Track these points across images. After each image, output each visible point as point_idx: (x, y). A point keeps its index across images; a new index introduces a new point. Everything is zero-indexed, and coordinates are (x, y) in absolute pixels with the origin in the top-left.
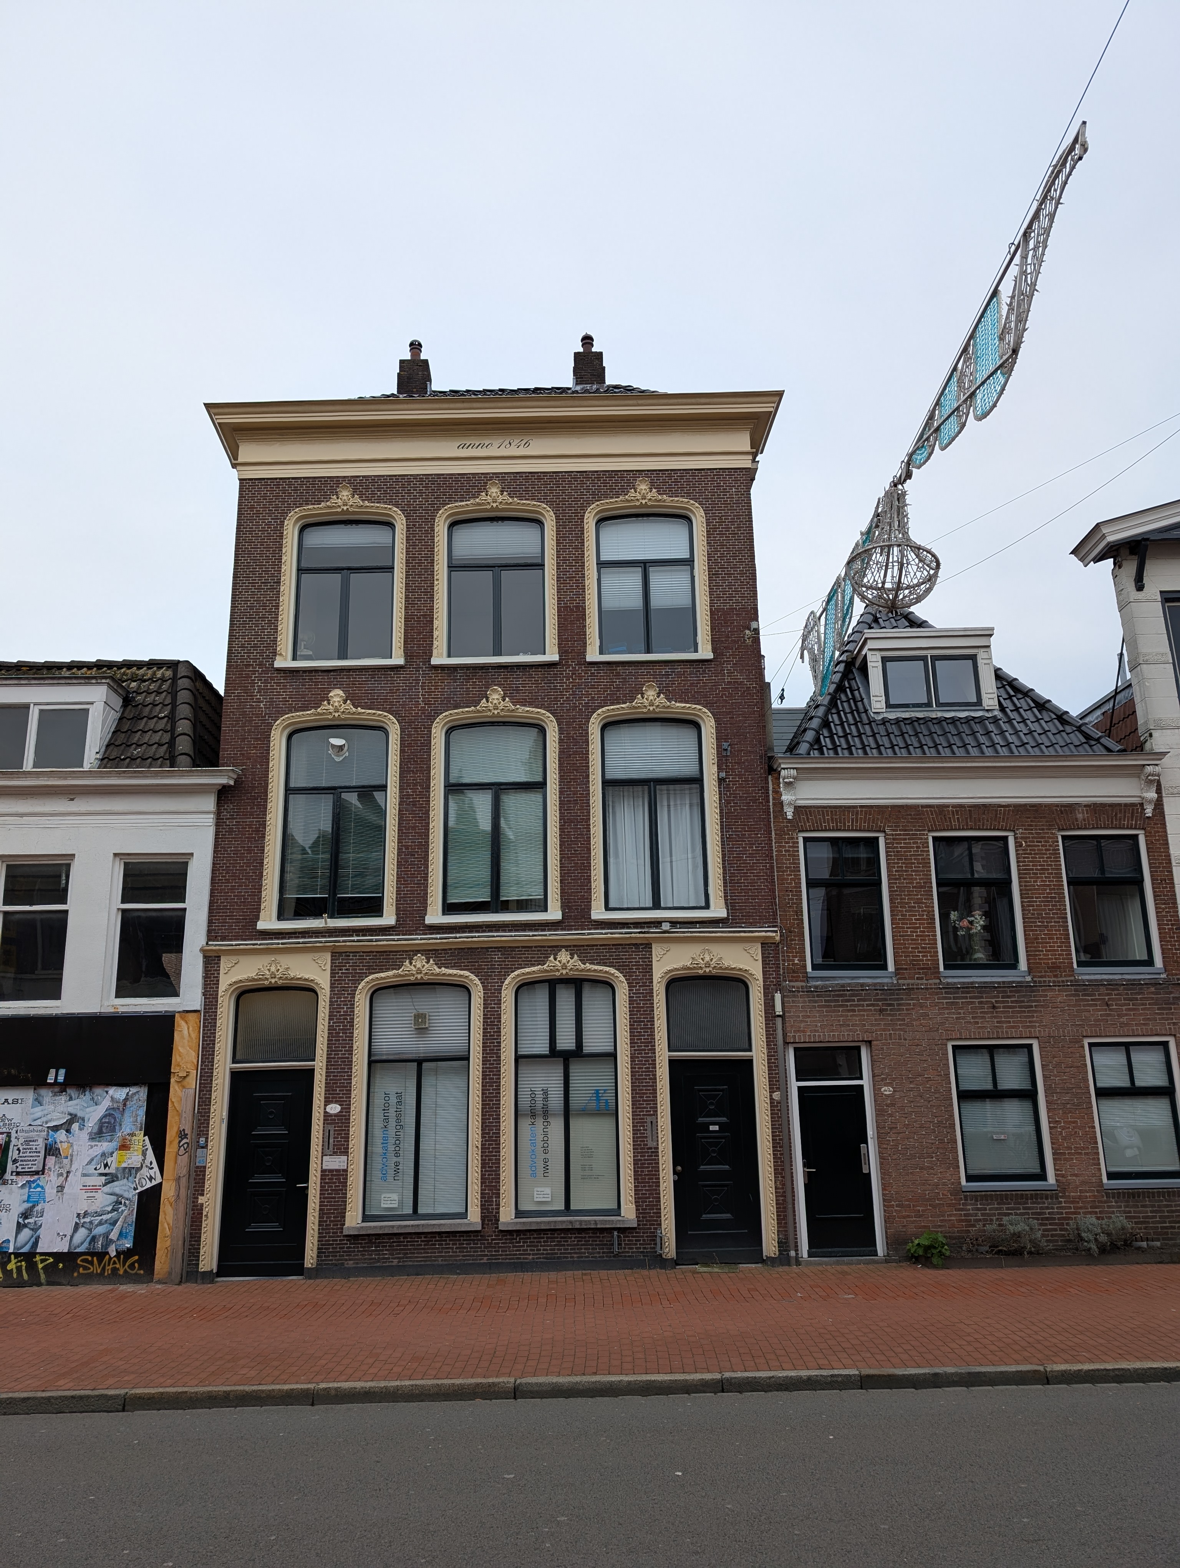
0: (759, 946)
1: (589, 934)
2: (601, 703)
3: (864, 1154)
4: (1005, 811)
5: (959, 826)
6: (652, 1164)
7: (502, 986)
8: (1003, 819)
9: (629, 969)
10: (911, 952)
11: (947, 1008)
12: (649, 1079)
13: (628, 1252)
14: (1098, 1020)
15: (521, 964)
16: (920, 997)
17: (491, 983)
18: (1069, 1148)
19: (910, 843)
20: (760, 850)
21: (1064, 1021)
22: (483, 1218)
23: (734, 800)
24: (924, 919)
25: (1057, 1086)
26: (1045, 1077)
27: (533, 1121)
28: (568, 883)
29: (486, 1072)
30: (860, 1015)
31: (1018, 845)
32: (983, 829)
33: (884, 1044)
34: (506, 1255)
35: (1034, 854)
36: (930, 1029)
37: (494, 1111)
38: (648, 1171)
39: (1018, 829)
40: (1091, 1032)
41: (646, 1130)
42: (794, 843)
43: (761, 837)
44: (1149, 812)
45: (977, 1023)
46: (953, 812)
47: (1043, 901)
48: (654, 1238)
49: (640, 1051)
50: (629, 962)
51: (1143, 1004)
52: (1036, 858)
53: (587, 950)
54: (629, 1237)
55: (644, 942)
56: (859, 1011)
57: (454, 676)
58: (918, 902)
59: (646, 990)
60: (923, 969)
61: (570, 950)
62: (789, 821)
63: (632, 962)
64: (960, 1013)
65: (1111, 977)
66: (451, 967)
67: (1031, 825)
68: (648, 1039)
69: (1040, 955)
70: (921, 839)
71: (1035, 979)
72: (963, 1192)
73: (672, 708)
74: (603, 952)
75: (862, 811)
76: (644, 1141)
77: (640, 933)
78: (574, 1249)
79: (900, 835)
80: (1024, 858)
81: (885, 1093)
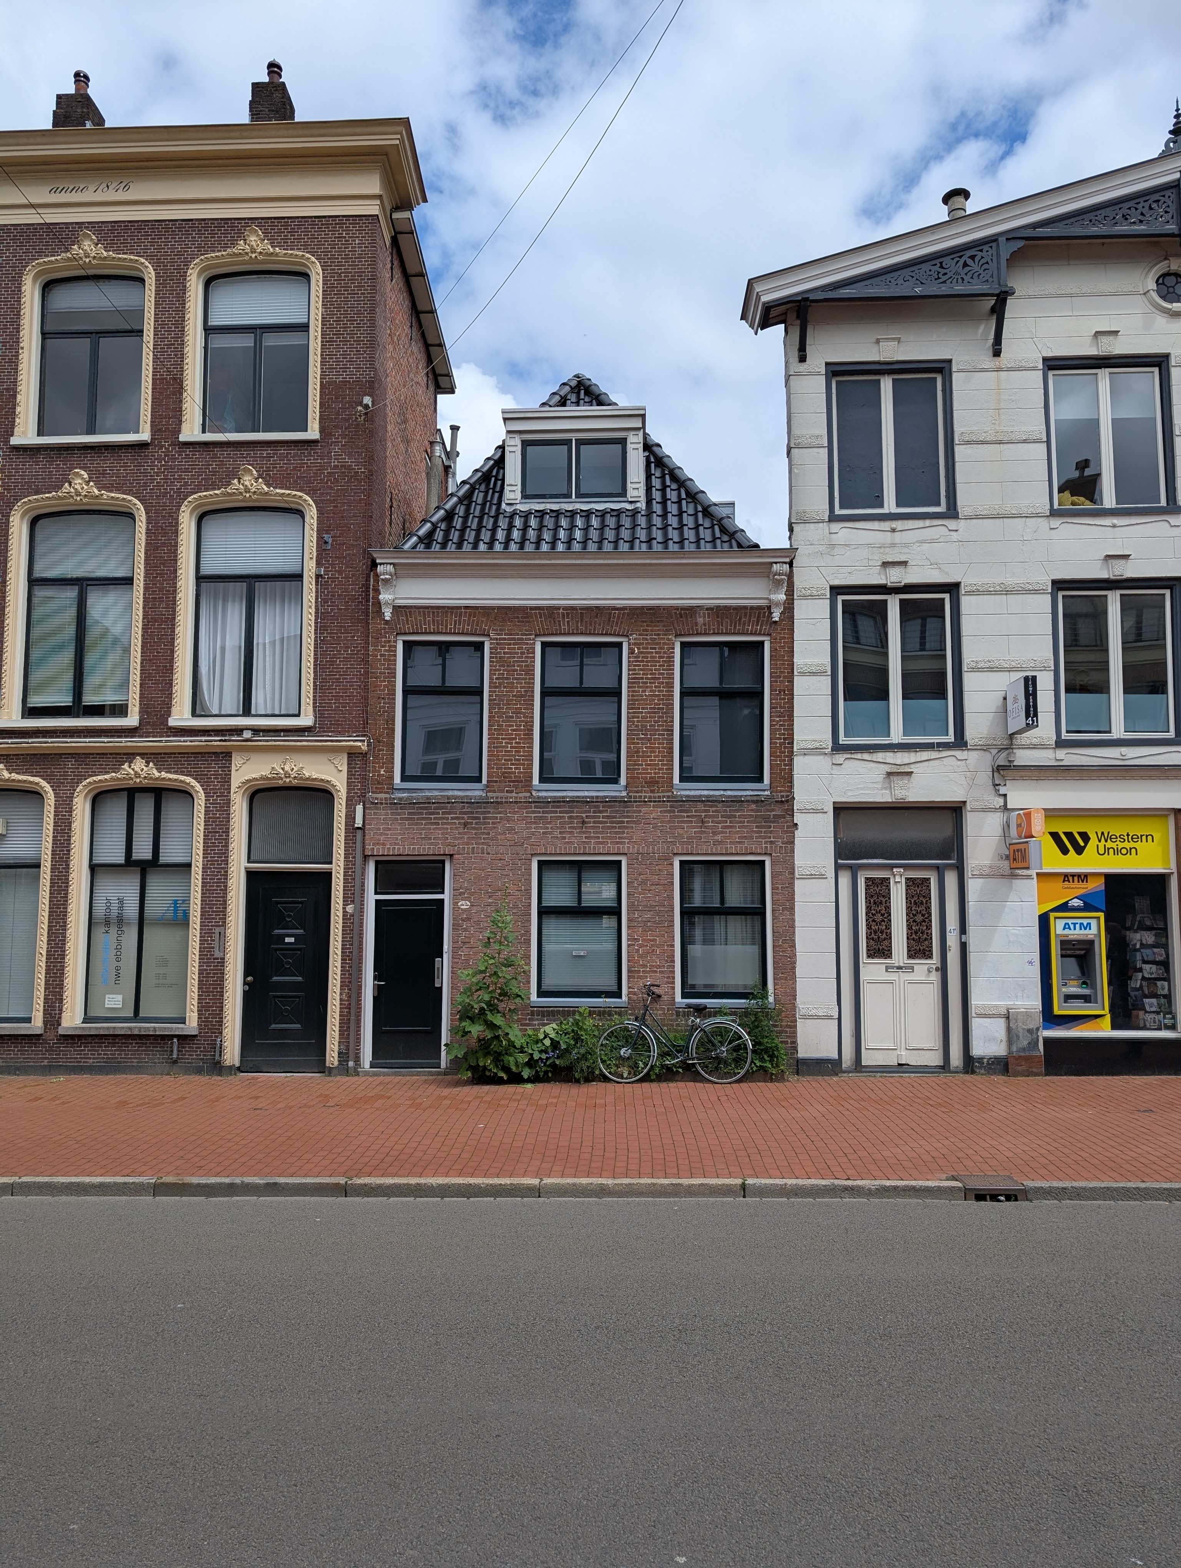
0: (345, 756)
1: (167, 741)
2: (194, 489)
3: (438, 968)
4: (619, 613)
5: (569, 630)
6: (217, 974)
7: (73, 794)
8: (617, 623)
9: (207, 778)
10: (504, 764)
11: (535, 823)
12: (220, 890)
13: (188, 1059)
14: (692, 838)
15: (95, 772)
16: (508, 810)
17: (63, 790)
18: (645, 966)
19: (514, 649)
20: (355, 654)
21: (656, 838)
22: (45, 1023)
23: (331, 599)
24: (521, 730)
25: (639, 904)
26: (629, 894)
27: (107, 929)
28: (148, 687)
29: (55, 879)
30: (443, 828)
31: (631, 651)
32: (594, 634)
33: (465, 858)
34: (67, 1058)
35: (647, 662)
36: (516, 843)
37: (61, 919)
38: (213, 981)
39: (631, 635)
40: (682, 849)
41: (214, 940)
42: (390, 646)
43: (357, 640)
44: (776, 616)
45: (565, 838)
46: (563, 615)
47: (649, 713)
48: (216, 1048)
49: (212, 862)
50: (208, 771)
51: (741, 822)
52: (648, 666)
53: (164, 758)
54: (190, 1044)
55: (223, 751)
56: (443, 824)
57: (36, 458)
58: (518, 712)
59: (224, 800)
60: (514, 781)
61: (147, 758)
62: (387, 622)
63: (211, 771)
64: (547, 828)
65: (711, 793)
66: (23, 773)
67: (647, 630)
68: (222, 850)
69: (639, 769)
70: (527, 644)
71: (630, 794)
72: (531, 1007)
73: (271, 495)
74: (181, 761)
75: (466, 613)
76: (211, 951)
77: (220, 741)
78: (135, 1054)
79: (505, 639)
80: (635, 666)
81: (462, 907)
